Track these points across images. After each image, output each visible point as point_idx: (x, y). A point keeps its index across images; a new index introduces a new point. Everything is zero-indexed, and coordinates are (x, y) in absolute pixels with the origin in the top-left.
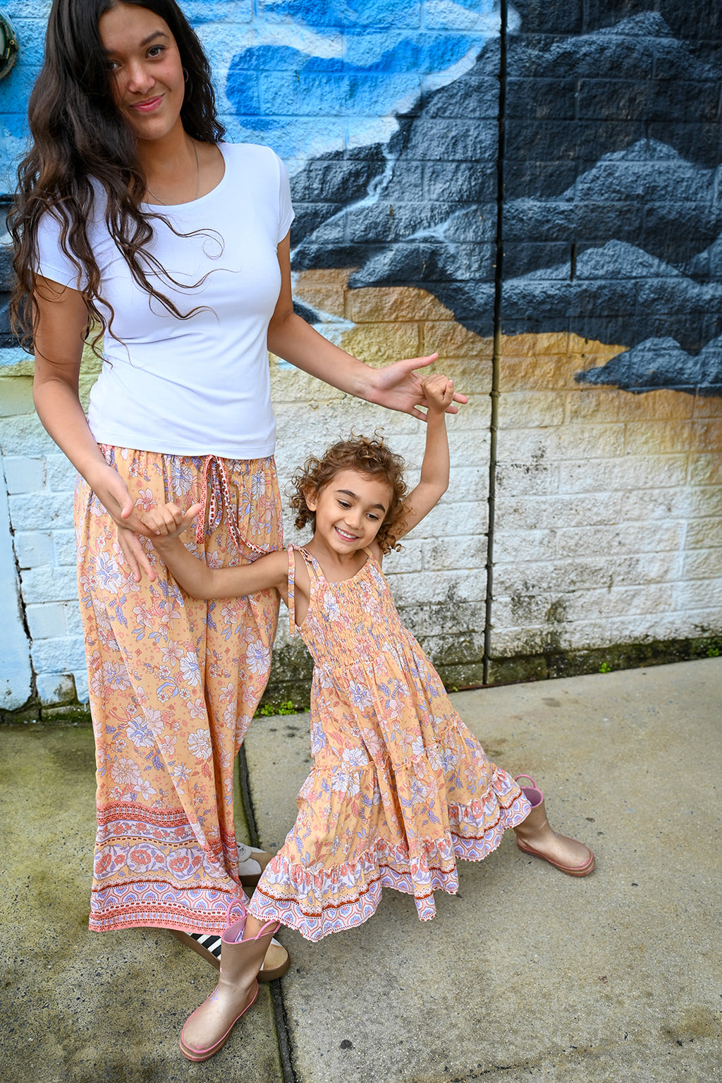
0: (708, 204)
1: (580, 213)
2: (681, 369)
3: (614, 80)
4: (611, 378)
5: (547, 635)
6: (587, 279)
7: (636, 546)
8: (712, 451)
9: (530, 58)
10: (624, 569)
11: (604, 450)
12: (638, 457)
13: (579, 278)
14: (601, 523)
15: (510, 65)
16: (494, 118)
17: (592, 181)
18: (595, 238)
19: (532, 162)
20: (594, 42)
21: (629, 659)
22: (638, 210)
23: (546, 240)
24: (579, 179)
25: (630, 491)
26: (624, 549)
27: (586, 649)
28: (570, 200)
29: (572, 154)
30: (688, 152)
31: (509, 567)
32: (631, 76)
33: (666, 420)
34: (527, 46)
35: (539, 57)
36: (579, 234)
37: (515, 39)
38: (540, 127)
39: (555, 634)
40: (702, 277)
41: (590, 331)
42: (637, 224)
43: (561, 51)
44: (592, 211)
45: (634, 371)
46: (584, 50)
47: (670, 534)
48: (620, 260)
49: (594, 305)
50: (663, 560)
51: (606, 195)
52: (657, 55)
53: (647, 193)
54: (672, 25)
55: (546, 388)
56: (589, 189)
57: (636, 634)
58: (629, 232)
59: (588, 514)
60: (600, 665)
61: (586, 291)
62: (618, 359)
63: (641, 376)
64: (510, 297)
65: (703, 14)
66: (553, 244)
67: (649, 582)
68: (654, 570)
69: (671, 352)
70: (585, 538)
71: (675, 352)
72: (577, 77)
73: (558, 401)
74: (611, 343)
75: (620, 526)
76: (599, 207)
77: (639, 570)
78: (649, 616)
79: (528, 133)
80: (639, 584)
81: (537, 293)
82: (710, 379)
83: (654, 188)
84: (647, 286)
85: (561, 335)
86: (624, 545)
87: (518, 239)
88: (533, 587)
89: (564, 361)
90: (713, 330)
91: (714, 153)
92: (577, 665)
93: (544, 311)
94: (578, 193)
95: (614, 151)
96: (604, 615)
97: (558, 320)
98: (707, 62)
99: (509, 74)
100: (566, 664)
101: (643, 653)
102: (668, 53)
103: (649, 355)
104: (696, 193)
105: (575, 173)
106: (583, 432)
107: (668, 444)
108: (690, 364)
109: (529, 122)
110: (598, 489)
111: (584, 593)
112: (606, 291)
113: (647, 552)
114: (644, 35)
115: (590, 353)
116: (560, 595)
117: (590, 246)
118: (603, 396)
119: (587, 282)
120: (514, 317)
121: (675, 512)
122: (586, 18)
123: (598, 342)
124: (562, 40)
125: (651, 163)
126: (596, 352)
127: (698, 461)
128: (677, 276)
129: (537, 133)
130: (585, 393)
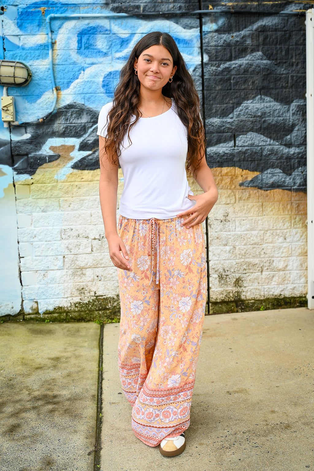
0: (288, 118)
1: (236, 123)
2: (284, 181)
3: (246, 76)
4: (254, 185)
5: (235, 292)
6: (241, 146)
7: (272, 255)
8: (301, 214)
9: (212, 70)
10: (267, 264)
11: (253, 213)
12: (269, 216)
13: (238, 146)
14: (255, 244)
15: (205, 72)
16: (200, 91)
17: (240, 111)
18: (243, 131)
19: (216, 105)
20: (236, 64)
21: (273, 305)
22: (259, 121)
23: (223, 133)
24: (235, 110)
25: (267, 231)
26: (267, 256)
27: (253, 300)
28: (232, 118)
29: (231, 102)
30: (278, 99)
31: (216, 262)
32: (252, 74)
33: (280, 201)
34: (211, 66)
35: (216, 70)
36: (236, 130)
37: (207, 64)
38: (218, 93)
39: (239, 292)
40: (289, 145)
41: (244, 166)
42: (259, 126)
43: (224, 67)
44: (241, 122)
45: (264, 182)
46: (233, 66)
47: (287, 249)
48: (254, 140)
49: (244, 156)
50: (285, 261)
51: (246, 116)
52: (262, 67)
53: (262, 115)
54: (267, 56)
55: (227, 188)
56: (239, 114)
57: (276, 293)
58: (256, 129)
59: (249, 240)
60: (260, 307)
61: (240, 151)
62: (256, 177)
63: (267, 184)
64: (210, 154)
65: (279, 51)
66: (226, 134)
67: (279, 270)
68: (281, 265)
69: (279, 174)
70: (249, 251)
71: (281, 174)
72: (232, 75)
73: (232, 194)
74: (253, 171)
75: (264, 246)
76: (243, 120)
77: (274, 265)
78: (281, 286)
79: (214, 95)
80: (275, 271)
81: (221, 152)
82: (297, 185)
83: (265, 113)
84: (266, 149)
85: (232, 168)
86: (266, 254)
87: (212, 133)
88: (228, 271)
89: (234, 178)
90: (296, 165)
91: (288, 100)
92: (249, 307)
93: (224, 159)
94: (235, 116)
95: (248, 100)
96: (260, 284)
97: (230, 162)
98: (283, 68)
99: (205, 76)
100: (245, 306)
101: (280, 302)
102: (266, 66)
103: (270, 176)
104: (283, 114)
105: (233, 109)
106: (244, 206)
107: (282, 211)
108: (288, 179)
109: (214, 91)
110: (252, 229)
111: (250, 274)
112: (249, 151)
113: (277, 257)
114: (257, 60)
115: (245, 175)
116: (240, 275)
117: (241, 135)
118: (251, 192)
119: (241, 148)
120: (212, 161)
121: (288, 240)
122: (233, 56)
123: (247, 171)
124: (224, 63)
125: (263, 104)
126: (247, 174)
127: (295, 218)
128: (278, 145)
129: (217, 95)
130: (244, 191)
